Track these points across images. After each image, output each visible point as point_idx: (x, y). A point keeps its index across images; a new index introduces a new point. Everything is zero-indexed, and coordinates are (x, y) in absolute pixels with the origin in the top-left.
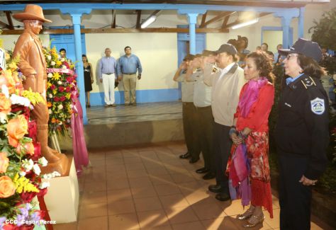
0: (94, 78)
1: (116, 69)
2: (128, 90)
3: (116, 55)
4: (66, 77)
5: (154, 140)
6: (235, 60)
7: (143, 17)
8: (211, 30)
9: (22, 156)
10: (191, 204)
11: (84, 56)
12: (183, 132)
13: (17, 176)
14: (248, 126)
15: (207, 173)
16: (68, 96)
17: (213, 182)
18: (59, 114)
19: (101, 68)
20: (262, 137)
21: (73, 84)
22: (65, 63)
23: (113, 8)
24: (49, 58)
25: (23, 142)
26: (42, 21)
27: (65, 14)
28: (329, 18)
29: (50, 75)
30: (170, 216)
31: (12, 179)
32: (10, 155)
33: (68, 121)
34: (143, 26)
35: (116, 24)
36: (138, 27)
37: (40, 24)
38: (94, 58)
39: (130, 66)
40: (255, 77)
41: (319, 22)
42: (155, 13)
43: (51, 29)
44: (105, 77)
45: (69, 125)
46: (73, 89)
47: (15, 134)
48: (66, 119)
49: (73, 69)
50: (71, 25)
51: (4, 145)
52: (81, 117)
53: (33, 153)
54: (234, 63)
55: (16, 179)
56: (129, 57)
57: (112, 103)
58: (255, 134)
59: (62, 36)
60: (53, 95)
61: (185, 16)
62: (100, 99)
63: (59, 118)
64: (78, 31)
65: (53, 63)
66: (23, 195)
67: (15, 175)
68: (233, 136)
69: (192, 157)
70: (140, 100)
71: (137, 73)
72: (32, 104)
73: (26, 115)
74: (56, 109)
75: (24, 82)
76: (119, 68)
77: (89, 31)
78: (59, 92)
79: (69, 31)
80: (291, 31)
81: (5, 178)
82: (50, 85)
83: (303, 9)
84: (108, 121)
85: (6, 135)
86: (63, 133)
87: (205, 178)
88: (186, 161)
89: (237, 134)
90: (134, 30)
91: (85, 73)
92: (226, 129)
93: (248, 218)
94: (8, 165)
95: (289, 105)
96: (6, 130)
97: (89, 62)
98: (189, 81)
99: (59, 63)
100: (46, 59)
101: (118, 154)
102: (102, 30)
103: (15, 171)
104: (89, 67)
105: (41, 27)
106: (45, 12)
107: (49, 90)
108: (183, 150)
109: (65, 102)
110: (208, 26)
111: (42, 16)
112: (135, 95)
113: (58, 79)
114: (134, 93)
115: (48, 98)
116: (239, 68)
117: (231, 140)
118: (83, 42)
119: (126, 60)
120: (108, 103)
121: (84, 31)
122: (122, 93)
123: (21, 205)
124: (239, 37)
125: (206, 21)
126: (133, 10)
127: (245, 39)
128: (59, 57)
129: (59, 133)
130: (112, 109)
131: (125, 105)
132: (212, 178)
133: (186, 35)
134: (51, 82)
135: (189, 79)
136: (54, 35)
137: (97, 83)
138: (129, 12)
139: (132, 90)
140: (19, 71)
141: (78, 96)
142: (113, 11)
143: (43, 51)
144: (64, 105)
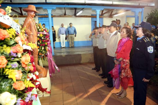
0: (57, 36)
1: (66, 32)
2: (71, 41)
3: (66, 27)
4: (45, 36)
5: (82, 62)
6: (117, 29)
7: (77, 11)
8: (106, 17)
9: (28, 71)
10: (97, 89)
11: (53, 27)
12: (93, 59)
13: (26, 80)
14: (121, 57)
15: (103, 76)
16: (46, 44)
17: (106, 80)
18: (42, 51)
19: (60, 32)
20: (127, 62)
21: (48, 39)
22: (45, 30)
23: (65, 7)
24: (38, 27)
25: (28, 65)
26: (35, 12)
27: (44, 9)
28: (154, 13)
29: (39, 35)
30: (89, 94)
31: (24, 81)
32: (23, 71)
33: (46, 54)
34: (77, 15)
35: (66, 13)
36: (75, 15)
37: (34, 13)
38: (57, 28)
39: (72, 31)
40: (125, 37)
41: (150, 14)
42: (82, 9)
43: (38, 15)
44: (61, 36)
45: (46, 56)
46: (48, 41)
47: (25, 62)
48: (45, 53)
49: (48, 32)
50: (47, 14)
51: (20, 67)
52: (52, 52)
53: (33, 70)
54: (116, 31)
55: (25, 81)
56: (71, 27)
57: (64, 47)
58: (124, 60)
59: (43, 19)
60: (40, 43)
61: (95, 11)
62: (59, 45)
63: (42, 53)
64: (50, 16)
65: (40, 30)
66: (29, 88)
67: (25, 80)
68: (115, 61)
69: (97, 69)
70: (76, 45)
71: (75, 34)
72: (32, 48)
73: (29, 54)
74: (41, 49)
75: (28, 38)
76: (67, 32)
77: (55, 16)
78: (42, 42)
79: (46, 16)
80: (138, 17)
81: (21, 82)
82: (39, 39)
83: (143, 9)
84: (62, 54)
85: (21, 62)
86: (44, 59)
87: (102, 78)
88: (95, 71)
89: (117, 60)
90: (74, 16)
91: (53, 34)
92: (112, 58)
93: (120, 94)
94: (22, 76)
95: (138, 49)
96: (21, 60)
97: (55, 29)
98: (96, 38)
99: (42, 30)
100: (37, 28)
101: (67, 68)
102: (60, 16)
103: (25, 78)
104: (55, 32)
105: (35, 14)
106: (37, 8)
107: (38, 41)
108: (94, 66)
109: (45, 46)
110: (104, 15)
111: (35, 10)
112: (74, 43)
113: (42, 36)
114: (73, 42)
115: (38, 44)
116: (118, 33)
117: (114, 63)
118: (52, 21)
119: (70, 28)
120: (63, 46)
121: (53, 16)
122: (68, 42)
123: (28, 93)
124: (117, 19)
125: (104, 13)
126: (73, 8)
127: (119, 20)
128: (42, 27)
129: (42, 59)
130: (64, 49)
131: (69, 47)
132: (106, 78)
133: (95, 19)
134: (39, 38)
135: (96, 37)
136: (40, 18)
137: (58, 38)
138: (71, 9)
139: (73, 41)
140: (26, 33)
141: (50, 44)
142: (65, 8)
143: (36, 25)
144: (44, 47)
